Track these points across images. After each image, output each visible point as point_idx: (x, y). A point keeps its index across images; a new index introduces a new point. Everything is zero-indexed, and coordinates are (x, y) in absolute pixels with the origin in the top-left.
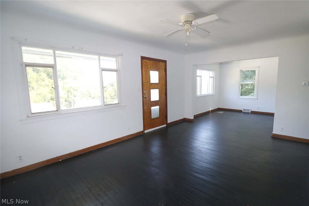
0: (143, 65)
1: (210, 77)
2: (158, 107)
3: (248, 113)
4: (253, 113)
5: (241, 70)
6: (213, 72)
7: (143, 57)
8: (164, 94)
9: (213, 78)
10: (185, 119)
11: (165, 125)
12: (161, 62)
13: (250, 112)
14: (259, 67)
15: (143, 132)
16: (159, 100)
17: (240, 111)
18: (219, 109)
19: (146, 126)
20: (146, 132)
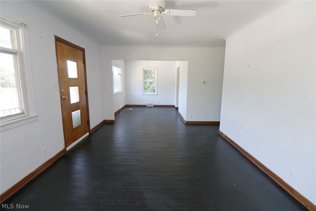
0: (58, 50)
1: (119, 74)
2: (79, 111)
3: (151, 107)
4: (156, 106)
5: (144, 69)
6: (120, 69)
7: (58, 37)
8: (84, 93)
9: (120, 75)
10: (104, 121)
11: (88, 134)
12: (79, 50)
13: (153, 106)
14: (157, 68)
15: (65, 150)
16: (80, 101)
17: (145, 106)
18: (127, 106)
19: (68, 141)
20: (68, 149)
